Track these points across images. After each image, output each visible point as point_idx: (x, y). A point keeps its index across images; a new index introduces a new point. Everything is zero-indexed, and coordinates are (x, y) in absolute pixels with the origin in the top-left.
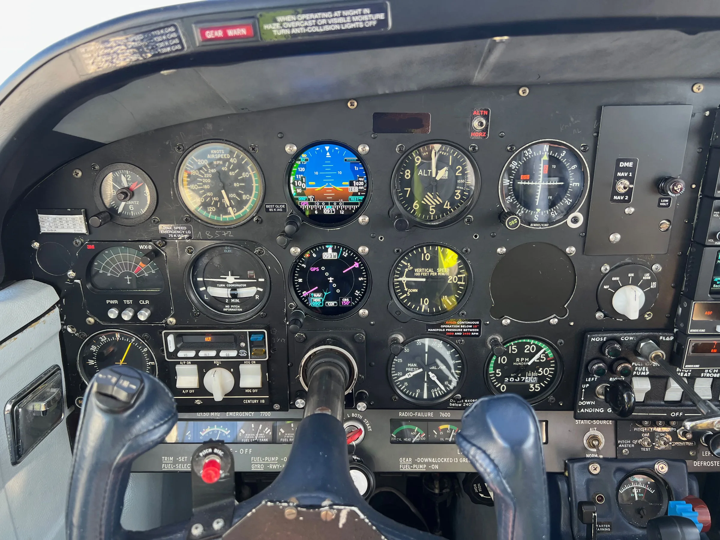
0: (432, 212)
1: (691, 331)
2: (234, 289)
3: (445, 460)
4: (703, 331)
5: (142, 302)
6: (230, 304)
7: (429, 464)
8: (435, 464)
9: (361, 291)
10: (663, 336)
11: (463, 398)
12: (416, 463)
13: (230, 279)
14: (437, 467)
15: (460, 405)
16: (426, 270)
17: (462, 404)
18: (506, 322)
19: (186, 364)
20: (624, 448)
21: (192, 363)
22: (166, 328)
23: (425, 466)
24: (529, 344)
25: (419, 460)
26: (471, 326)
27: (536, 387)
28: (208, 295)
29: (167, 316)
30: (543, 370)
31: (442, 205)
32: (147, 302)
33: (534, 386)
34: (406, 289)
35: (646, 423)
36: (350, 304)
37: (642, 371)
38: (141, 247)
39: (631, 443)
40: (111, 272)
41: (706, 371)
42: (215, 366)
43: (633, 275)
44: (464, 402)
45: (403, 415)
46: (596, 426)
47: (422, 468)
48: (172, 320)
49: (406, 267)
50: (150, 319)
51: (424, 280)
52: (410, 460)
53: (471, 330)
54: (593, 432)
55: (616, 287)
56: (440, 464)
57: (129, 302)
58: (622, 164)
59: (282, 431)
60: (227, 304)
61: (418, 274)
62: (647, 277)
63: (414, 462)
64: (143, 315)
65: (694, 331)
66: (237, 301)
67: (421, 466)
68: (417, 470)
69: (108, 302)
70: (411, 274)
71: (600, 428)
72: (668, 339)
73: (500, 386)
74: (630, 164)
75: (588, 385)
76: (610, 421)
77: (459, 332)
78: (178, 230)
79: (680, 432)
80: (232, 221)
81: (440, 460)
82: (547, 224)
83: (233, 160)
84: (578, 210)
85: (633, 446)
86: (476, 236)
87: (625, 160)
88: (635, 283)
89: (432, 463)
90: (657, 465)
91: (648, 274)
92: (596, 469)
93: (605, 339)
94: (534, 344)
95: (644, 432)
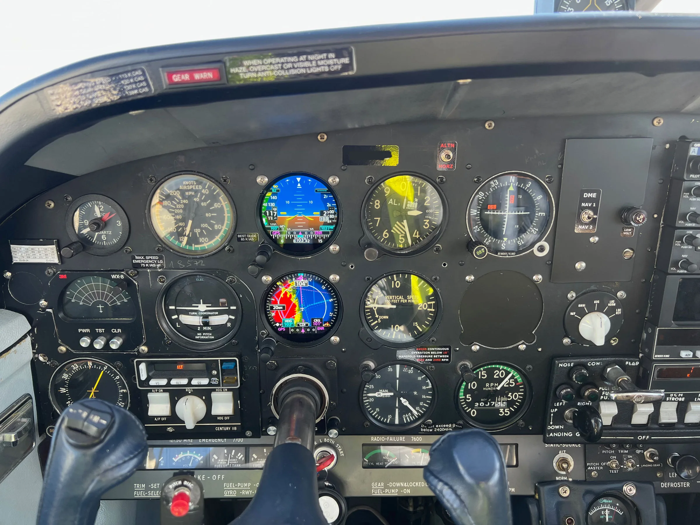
1: (656, 356)
2: (206, 317)
3: (417, 484)
4: (668, 356)
5: (114, 331)
6: (202, 331)
7: (401, 488)
8: (407, 488)
10: (629, 361)
11: (434, 423)
12: (388, 488)
13: (202, 307)
14: (408, 491)
15: (431, 430)
16: (396, 297)
17: (433, 429)
18: (475, 348)
19: (158, 392)
20: (593, 470)
21: (164, 391)
22: (138, 357)
23: (397, 490)
24: (498, 369)
25: (391, 484)
26: (441, 353)
27: (506, 411)
28: (180, 323)
29: (139, 344)
30: (512, 395)
31: (412, 233)
32: (119, 330)
33: (504, 411)
34: (377, 316)
35: (614, 446)
38: (113, 276)
39: (600, 466)
40: (84, 301)
41: (672, 395)
42: (187, 394)
43: (598, 302)
44: (435, 427)
45: (375, 440)
46: (565, 448)
47: (394, 493)
48: (144, 349)
49: (377, 294)
50: (122, 348)
51: (394, 307)
52: (383, 484)
53: (441, 356)
54: (562, 454)
55: (582, 314)
56: (411, 488)
57: (101, 330)
58: (586, 195)
59: (255, 456)
60: (199, 332)
62: (612, 303)
63: (386, 487)
64: (115, 344)
65: (659, 356)
66: (209, 328)
67: (393, 491)
68: (389, 494)
69: (79, 330)
70: (382, 301)
71: (569, 451)
72: (633, 364)
73: (470, 411)
74: (594, 195)
75: (556, 410)
76: (579, 445)
77: (429, 358)
78: (150, 259)
79: (647, 454)
80: (204, 250)
81: (412, 484)
82: (513, 252)
83: (205, 191)
84: (544, 239)
85: (601, 468)
86: (445, 265)
87: (588, 192)
88: (600, 309)
89: (404, 487)
90: (625, 488)
91: (613, 301)
92: (565, 492)
93: (572, 365)
94: (503, 369)
95: (612, 455)
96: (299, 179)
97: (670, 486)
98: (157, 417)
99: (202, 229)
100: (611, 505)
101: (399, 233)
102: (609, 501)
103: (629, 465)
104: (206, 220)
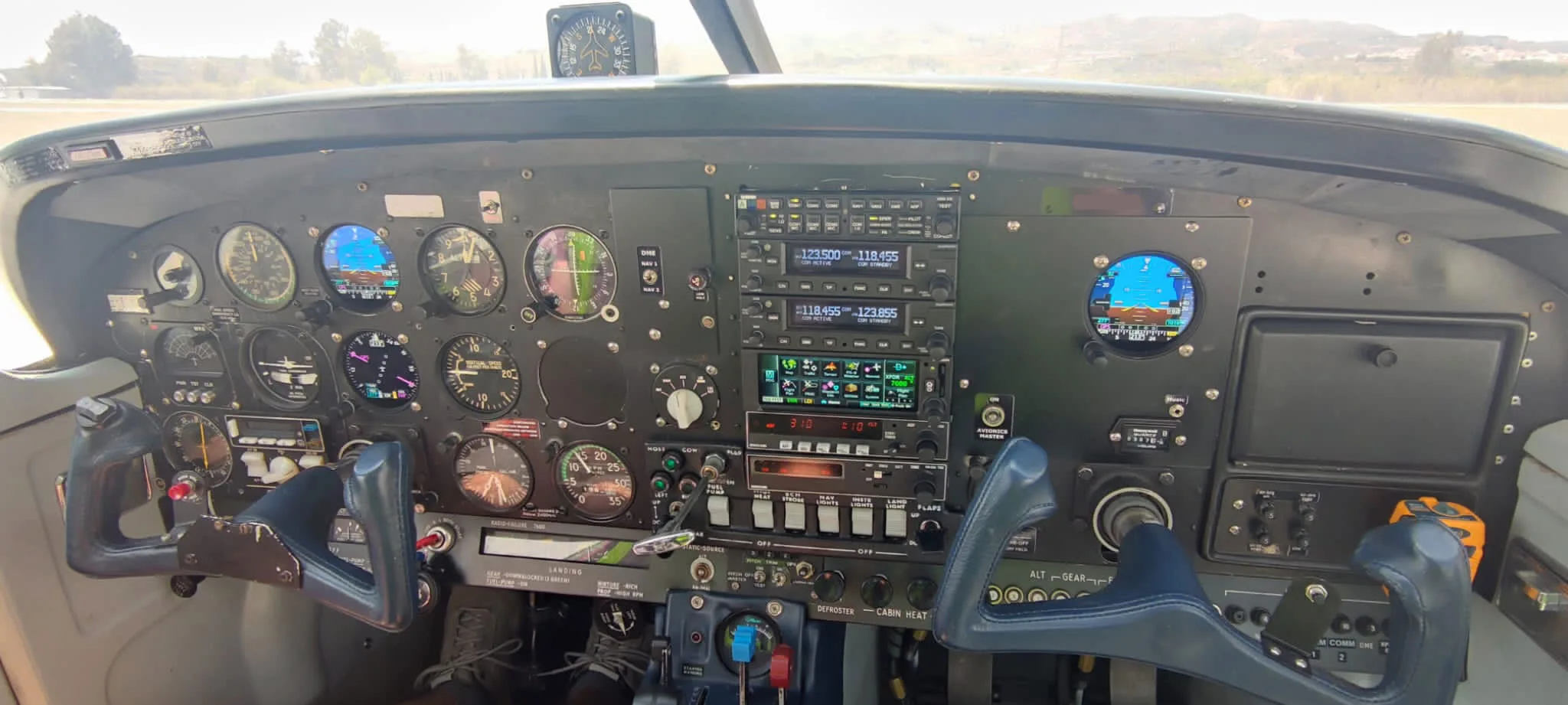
0: (473, 299)
1: (751, 445)
2: (294, 375)
3: (535, 578)
4: (764, 446)
5: (206, 384)
6: (294, 390)
7: (517, 580)
8: (524, 580)
9: (415, 382)
10: (730, 449)
11: (535, 507)
12: (505, 578)
13: (289, 364)
14: (526, 584)
15: (534, 515)
16: (478, 363)
17: (536, 513)
18: (562, 423)
19: (253, 451)
20: (733, 581)
21: (259, 450)
22: (228, 412)
23: (513, 582)
24: (598, 450)
25: (507, 575)
26: (528, 427)
27: (617, 500)
28: (272, 380)
29: (232, 400)
30: (619, 482)
31: (482, 291)
32: (211, 385)
33: (614, 499)
34: (462, 383)
35: (753, 553)
36: (406, 396)
37: (715, 490)
38: (196, 329)
39: (743, 576)
40: (179, 353)
41: (787, 494)
42: (280, 455)
43: (685, 377)
44: (538, 512)
45: (496, 524)
46: (706, 552)
47: (510, 585)
48: (236, 405)
49: (457, 358)
50: (214, 402)
51: (476, 373)
52: (499, 574)
53: (528, 431)
54: (701, 560)
55: (670, 391)
56: (529, 581)
57: (195, 384)
58: (644, 253)
59: (340, 529)
60: (291, 391)
61: (471, 367)
62: (701, 380)
63: (502, 577)
64: (206, 398)
65: (754, 445)
66: (301, 388)
67: (509, 582)
68: (505, 586)
69: (178, 382)
70: (463, 366)
71: (710, 556)
72: (736, 453)
73: (578, 497)
74: (653, 253)
75: (659, 502)
76: (723, 549)
77: (517, 433)
78: (227, 312)
79: (799, 566)
80: (276, 304)
81: (530, 577)
82: (580, 315)
83: (267, 243)
84: (610, 301)
85: (745, 580)
86: (513, 328)
87: (646, 249)
88: (689, 387)
89: (521, 580)
90: (769, 605)
91: (701, 378)
92: (697, 602)
93: (664, 449)
94: (603, 451)
95: (758, 565)
96: (355, 230)
97: (829, 611)
98: (257, 478)
99: (271, 282)
100: (759, 625)
101: (469, 290)
102: (758, 621)
103: (779, 580)
104: (273, 272)
